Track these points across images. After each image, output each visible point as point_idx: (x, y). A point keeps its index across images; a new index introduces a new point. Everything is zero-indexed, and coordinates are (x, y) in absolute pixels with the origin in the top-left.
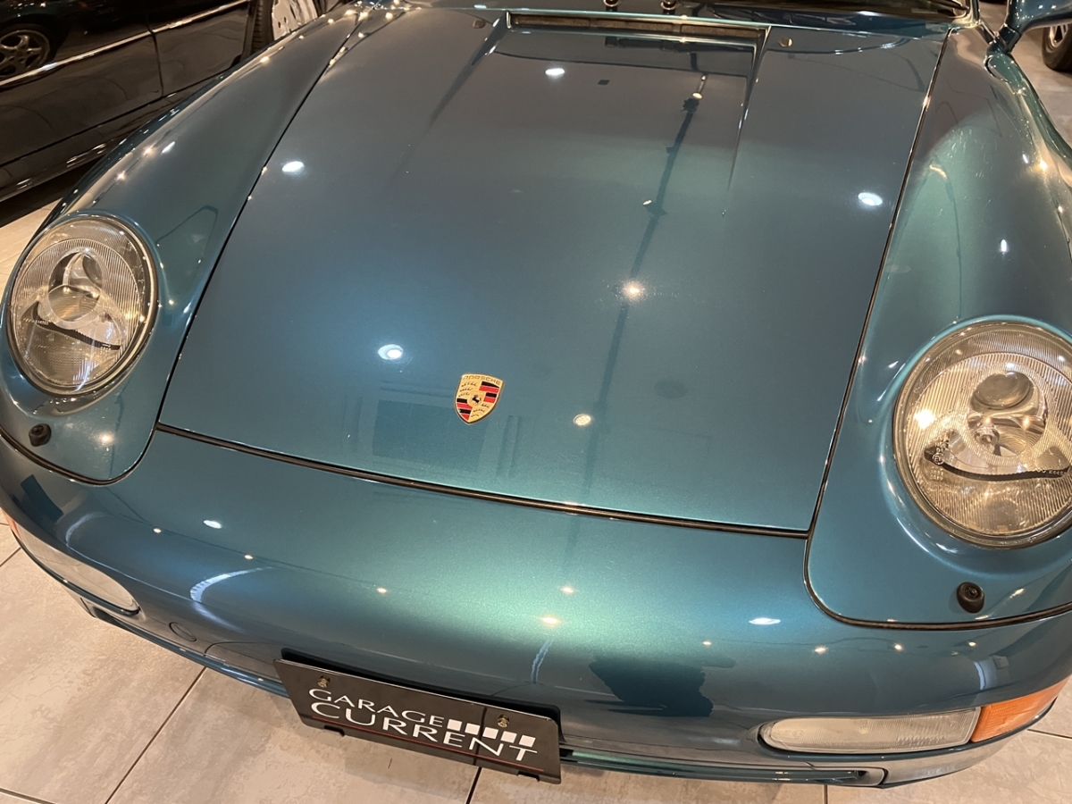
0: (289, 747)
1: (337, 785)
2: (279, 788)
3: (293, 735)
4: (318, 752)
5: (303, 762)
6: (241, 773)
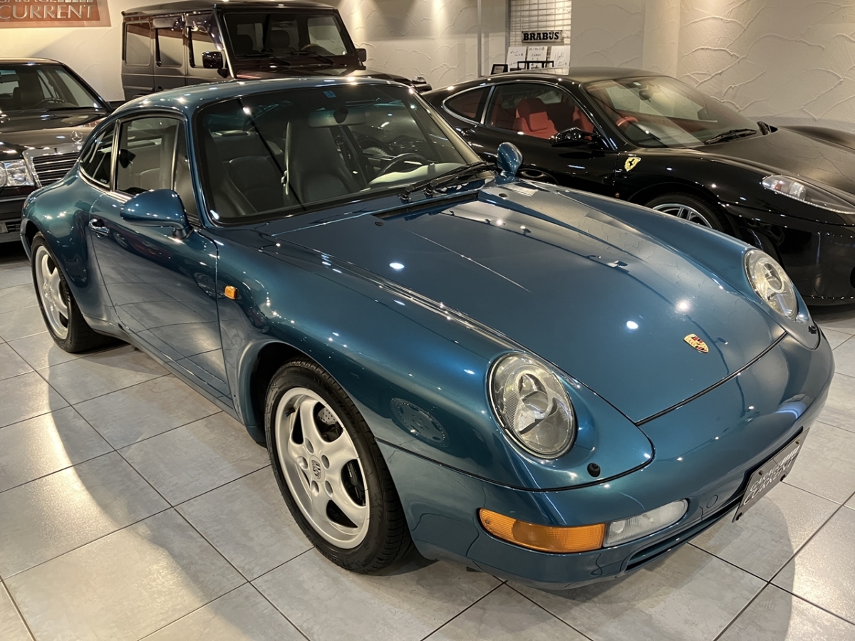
0: (652, 605)
2: (679, 615)
5: (665, 603)
6: (663, 626)
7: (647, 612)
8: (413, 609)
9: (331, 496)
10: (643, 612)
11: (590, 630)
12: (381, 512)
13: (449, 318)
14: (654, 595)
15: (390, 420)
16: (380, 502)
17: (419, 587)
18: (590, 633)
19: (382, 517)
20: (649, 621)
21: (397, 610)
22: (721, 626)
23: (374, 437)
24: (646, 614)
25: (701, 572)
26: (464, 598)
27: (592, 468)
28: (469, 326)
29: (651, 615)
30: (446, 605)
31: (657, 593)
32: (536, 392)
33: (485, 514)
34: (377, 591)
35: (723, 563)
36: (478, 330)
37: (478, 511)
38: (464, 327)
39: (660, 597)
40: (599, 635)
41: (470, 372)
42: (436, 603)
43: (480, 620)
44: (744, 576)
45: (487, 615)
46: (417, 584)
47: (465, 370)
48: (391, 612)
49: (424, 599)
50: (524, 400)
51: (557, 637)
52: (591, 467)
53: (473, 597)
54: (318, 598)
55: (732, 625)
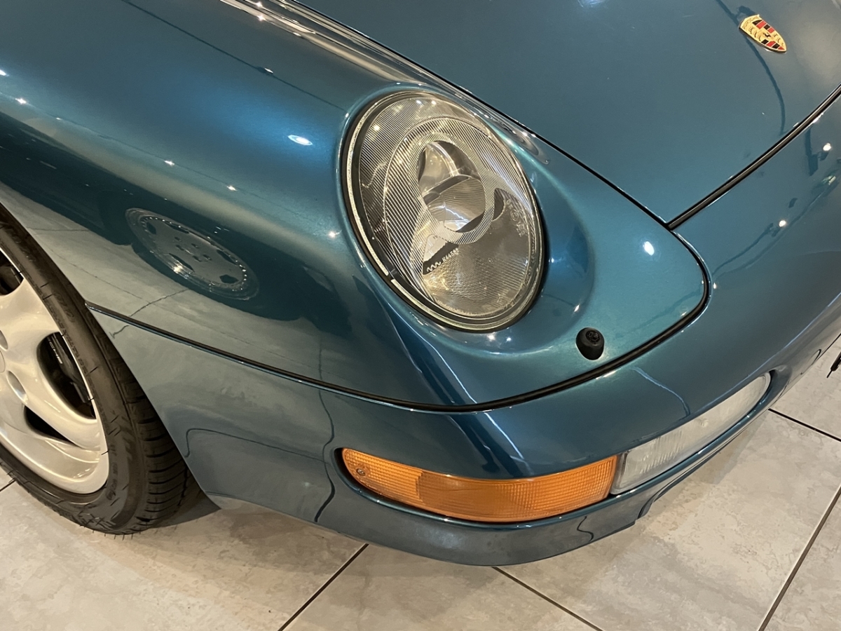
0: (674, 523)
1: (731, 492)
2: (723, 537)
3: (660, 518)
4: (687, 501)
5: (696, 515)
6: (696, 565)
7: (666, 539)
8: (227, 593)
9: (24, 400)
10: (660, 541)
11: (568, 592)
12: (130, 443)
13: (262, 17)
14: (675, 502)
15: (129, 247)
16: (123, 423)
17: (236, 541)
18: (570, 599)
19: (132, 450)
20: (672, 560)
21: (192, 600)
22: (796, 551)
23: (84, 301)
24: (666, 545)
25: (751, 443)
26: (326, 555)
27: (587, 343)
28: (299, 29)
29: (673, 545)
30: (291, 575)
31: (680, 497)
32: (455, 180)
33: (355, 458)
34: (151, 562)
35: (785, 422)
36: (317, 36)
37: (338, 453)
38: (289, 33)
39: (685, 505)
40: (585, 602)
41: (303, 141)
42: (272, 574)
43: (361, 602)
44: (822, 444)
45: (372, 587)
46: (232, 536)
47: (291, 137)
48: (181, 607)
49: (246, 569)
50: (428, 200)
51: (510, 619)
52: (584, 338)
53: (343, 551)
54: (25, 598)
55: (814, 545)
